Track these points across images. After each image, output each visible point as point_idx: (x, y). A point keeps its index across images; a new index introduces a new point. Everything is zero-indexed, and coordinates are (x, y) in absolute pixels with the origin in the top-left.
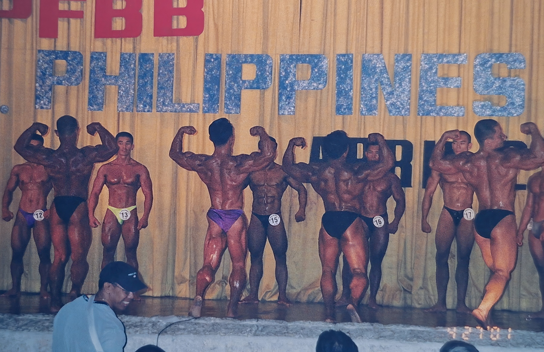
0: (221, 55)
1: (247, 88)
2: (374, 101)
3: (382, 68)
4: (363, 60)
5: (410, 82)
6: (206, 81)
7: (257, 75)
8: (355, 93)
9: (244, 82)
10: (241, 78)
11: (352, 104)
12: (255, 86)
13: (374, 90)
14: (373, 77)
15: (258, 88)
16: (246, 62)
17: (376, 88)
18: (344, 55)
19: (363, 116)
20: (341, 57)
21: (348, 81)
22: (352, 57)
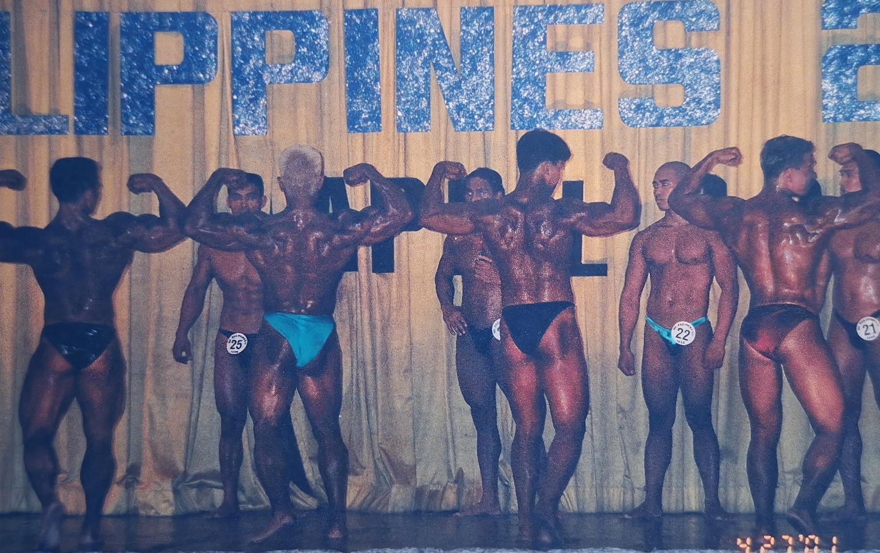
0: (108, 13)
1: (165, 81)
2: (424, 103)
3: (437, 36)
4: (399, 21)
5: (492, 63)
6: (78, 68)
7: (186, 55)
8: (385, 88)
9: (160, 69)
10: (152, 60)
11: (380, 109)
12: (183, 76)
13: (421, 80)
14: (420, 54)
15: (189, 81)
16: (161, 28)
17: (427, 76)
18: (359, 12)
19: (402, 134)
20: (354, 17)
21: (370, 64)
22: (377, 14)
